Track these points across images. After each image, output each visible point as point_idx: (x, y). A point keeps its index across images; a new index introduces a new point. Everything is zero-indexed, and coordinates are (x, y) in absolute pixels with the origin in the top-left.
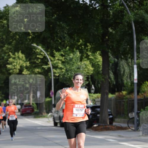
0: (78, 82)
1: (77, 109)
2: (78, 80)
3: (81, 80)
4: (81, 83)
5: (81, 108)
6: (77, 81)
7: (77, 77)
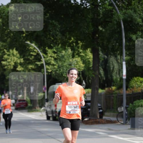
0: (73, 77)
1: (70, 106)
2: (72, 74)
3: (75, 75)
4: (75, 78)
5: (74, 105)
6: (71, 76)
7: (72, 72)
